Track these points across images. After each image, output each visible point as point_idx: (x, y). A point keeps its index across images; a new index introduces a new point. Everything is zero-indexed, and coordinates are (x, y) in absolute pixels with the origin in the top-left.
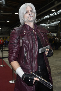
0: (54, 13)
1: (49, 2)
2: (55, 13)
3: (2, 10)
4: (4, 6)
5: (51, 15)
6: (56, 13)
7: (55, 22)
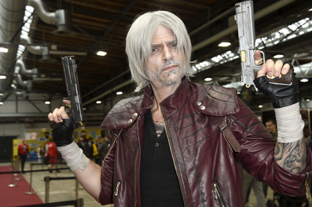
0: (225, 55)
1: (211, 19)
2: (229, 52)
3: (56, 43)
4: (60, 29)
5: (217, 59)
6: (232, 55)
7: (229, 83)
